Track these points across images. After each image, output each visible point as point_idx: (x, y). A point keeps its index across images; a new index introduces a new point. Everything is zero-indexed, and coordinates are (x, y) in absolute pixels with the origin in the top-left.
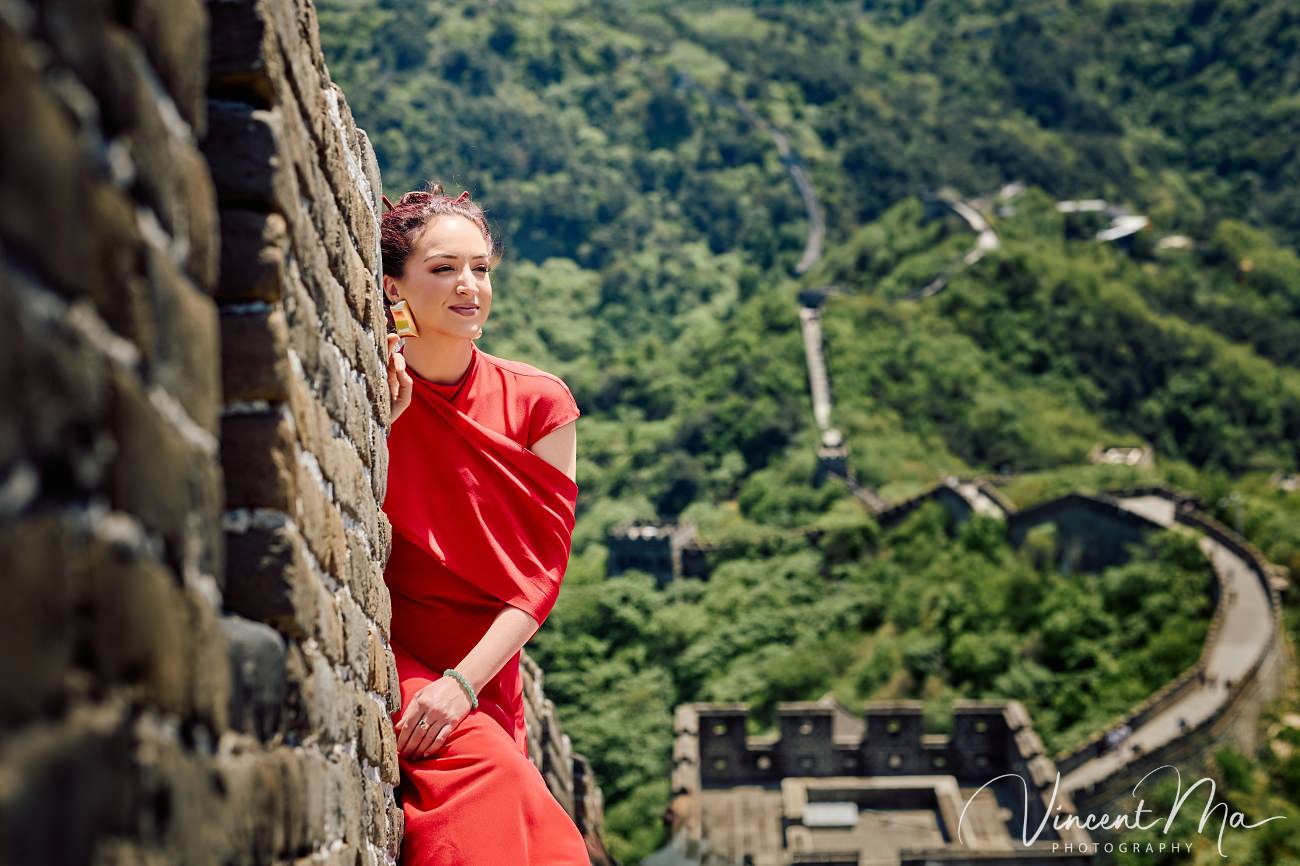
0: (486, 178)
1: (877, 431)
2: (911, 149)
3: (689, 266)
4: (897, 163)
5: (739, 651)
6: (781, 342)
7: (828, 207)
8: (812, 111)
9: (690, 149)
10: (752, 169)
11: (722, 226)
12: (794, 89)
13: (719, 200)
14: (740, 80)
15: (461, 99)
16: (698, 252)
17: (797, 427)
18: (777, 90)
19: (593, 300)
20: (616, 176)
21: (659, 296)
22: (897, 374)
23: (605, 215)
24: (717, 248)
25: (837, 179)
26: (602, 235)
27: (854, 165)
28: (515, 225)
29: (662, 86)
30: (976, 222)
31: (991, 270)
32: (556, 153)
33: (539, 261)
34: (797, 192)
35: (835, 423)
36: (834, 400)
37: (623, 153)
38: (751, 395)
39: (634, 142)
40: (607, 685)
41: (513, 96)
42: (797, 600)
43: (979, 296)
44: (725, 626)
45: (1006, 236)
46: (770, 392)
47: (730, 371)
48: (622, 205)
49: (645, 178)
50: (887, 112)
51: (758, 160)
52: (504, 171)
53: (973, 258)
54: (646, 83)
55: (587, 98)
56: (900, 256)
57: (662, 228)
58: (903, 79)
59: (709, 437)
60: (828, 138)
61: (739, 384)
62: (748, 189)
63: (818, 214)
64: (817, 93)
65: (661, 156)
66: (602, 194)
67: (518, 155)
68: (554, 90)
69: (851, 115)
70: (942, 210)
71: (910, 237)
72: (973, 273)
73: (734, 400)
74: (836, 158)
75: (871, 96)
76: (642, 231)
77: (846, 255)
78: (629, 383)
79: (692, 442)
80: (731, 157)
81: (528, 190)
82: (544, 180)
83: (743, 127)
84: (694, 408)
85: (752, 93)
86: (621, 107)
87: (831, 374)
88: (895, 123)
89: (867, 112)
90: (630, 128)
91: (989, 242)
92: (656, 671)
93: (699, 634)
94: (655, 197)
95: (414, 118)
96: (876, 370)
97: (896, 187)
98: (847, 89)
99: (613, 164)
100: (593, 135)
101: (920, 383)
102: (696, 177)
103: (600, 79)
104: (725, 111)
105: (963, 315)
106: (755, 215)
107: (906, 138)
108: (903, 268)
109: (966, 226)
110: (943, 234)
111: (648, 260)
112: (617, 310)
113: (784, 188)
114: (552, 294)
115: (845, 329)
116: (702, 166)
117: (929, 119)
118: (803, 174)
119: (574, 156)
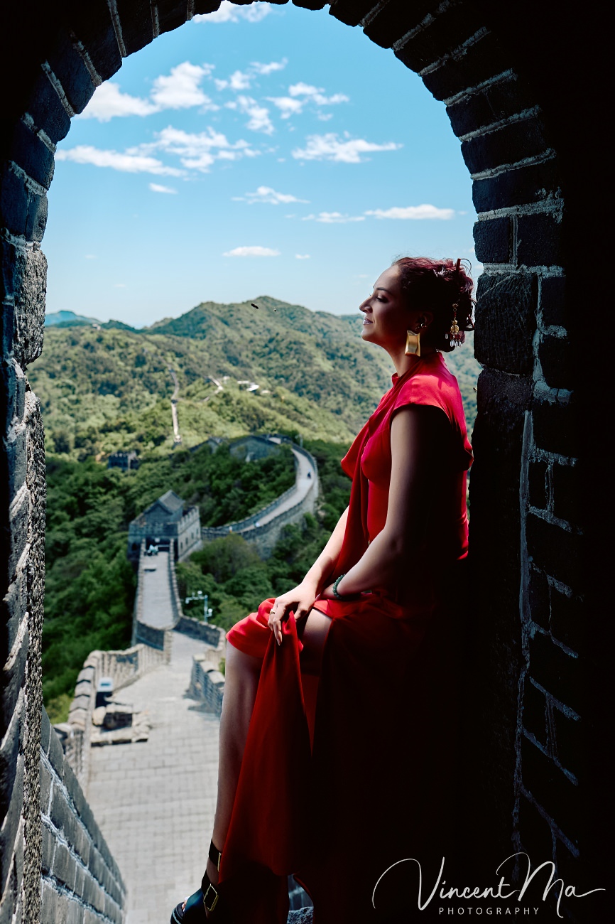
0: (92, 374)
1: (190, 436)
2: (201, 369)
3: (144, 397)
4: (198, 372)
5: (146, 490)
6: (166, 412)
7: (179, 382)
8: (177, 359)
9: (146, 368)
10: (161, 373)
11: (153, 387)
12: (173, 354)
13: (152, 381)
14: (160, 351)
15: (87, 352)
16: (146, 394)
17: (169, 435)
18: (169, 354)
19: (118, 405)
20: (126, 374)
21: (135, 405)
22: (196, 421)
23: (123, 384)
24: (151, 393)
25: (183, 376)
26: (122, 389)
27: (187, 373)
28: (99, 385)
29: (140, 352)
30: (217, 383)
31: (221, 395)
32: (111, 368)
33: (104, 395)
34: (172, 379)
35: (179, 433)
36: (179, 427)
37: (129, 368)
38: (157, 426)
39: (132, 365)
40: (104, 502)
41: (101, 353)
42: (164, 474)
43: (218, 402)
44: (142, 483)
45: (225, 387)
46: (162, 425)
47: (152, 420)
48: (127, 381)
49: (134, 375)
50: (195, 360)
51: (163, 371)
52: (97, 372)
53: (216, 392)
54: (136, 351)
55: (120, 355)
56: (198, 392)
57: (137, 387)
58: (200, 354)
59: (145, 437)
60: (181, 366)
61: (154, 423)
62: (160, 378)
63: (177, 384)
64: (179, 355)
65: (139, 369)
66: (123, 378)
67: (101, 368)
68: (112, 352)
69: (187, 361)
70: (209, 381)
71: (201, 387)
72: (217, 396)
73: (152, 427)
74: (183, 371)
75: (192, 356)
76: (132, 388)
77: (184, 393)
78: (124, 423)
79: (140, 439)
80: (156, 370)
81: (102, 377)
82: (107, 374)
83: (160, 363)
84: (142, 430)
85: (162, 354)
86: (129, 357)
87: (178, 421)
88: (198, 363)
89: (191, 360)
90: (131, 362)
91: (221, 388)
92: (120, 498)
93: (134, 485)
94: (136, 380)
95: (74, 358)
96: (191, 420)
97: (197, 377)
98: (186, 354)
99: (126, 371)
100: (121, 364)
101: (202, 423)
102: (147, 375)
103: (124, 350)
104: (155, 358)
105: (214, 407)
106: (161, 384)
107: (200, 366)
108: (199, 394)
109: (215, 384)
110: (209, 386)
111: (133, 395)
112: (124, 408)
113: (169, 378)
114: (107, 404)
115: (183, 409)
116: (149, 372)
117: (206, 362)
118: (174, 375)
119: (116, 369)
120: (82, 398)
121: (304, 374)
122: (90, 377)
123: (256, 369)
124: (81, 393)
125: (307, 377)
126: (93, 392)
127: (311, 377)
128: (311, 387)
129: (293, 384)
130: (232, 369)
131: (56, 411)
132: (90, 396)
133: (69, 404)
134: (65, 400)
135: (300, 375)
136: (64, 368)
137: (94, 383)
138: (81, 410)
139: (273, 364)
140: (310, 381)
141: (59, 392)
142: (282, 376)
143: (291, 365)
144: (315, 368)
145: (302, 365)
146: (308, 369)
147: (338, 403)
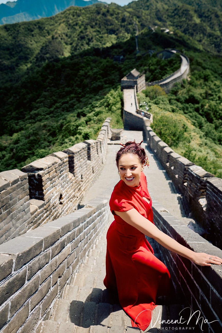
0: (106, 26)
1: (142, 50)
2: (147, 23)
3: (125, 35)
4: (145, 25)
5: (127, 69)
6: (133, 41)
8: (138, 19)
9: (126, 23)
11: (129, 31)
12: (136, 17)
13: (128, 28)
15: (104, 17)
16: (126, 34)
19: (116, 38)
21: (122, 38)
23: (118, 30)
24: (128, 33)
25: (140, 26)
26: (117, 32)
27: (141, 25)
28: (109, 31)
29: (123, 16)
31: (154, 34)
32: (113, 23)
33: (111, 35)
34: (136, 28)
35: (138, 49)
36: (138, 47)
37: (119, 23)
38: (130, 47)
40: (113, 73)
41: (109, 17)
42: (133, 64)
43: (153, 37)
44: (125, 67)
45: (156, 31)
46: (132, 46)
49: (121, 26)
51: (132, 24)
52: (108, 25)
55: (116, 18)
57: (123, 31)
58: (146, 17)
60: (139, 22)
61: (129, 45)
62: (131, 27)
63: (138, 30)
64: (138, 17)
65: (123, 24)
66: (117, 28)
67: (109, 23)
69: (141, 20)
70: (150, 28)
71: (146, 31)
72: (152, 34)
75: (143, 18)
76: (121, 32)
77: (140, 33)
80: (130, 24)
81: (110, 27)
82: (112, 26)
83: (131, 21)
84: (125, 48)
85: (132, 17)
86: (119, 19)
87: (138, 45)
88: (145, 21)
89: (143, 20)
90: (120, 21)
91: (154, 31)
92: (118, 72)
93: (123, 68)
94: (122, 28)
95: (99, 19)
96: (143, 44)
97: (145, 27)
98: (141, 17)
99: (119, 25)
100: (116, 22)
101: (147, 45)
104: (129, 19)
105: (151, 39)
106: (132, 30)
109: (152, 30)
110: (150, 31)
113: (134, 27)
114: (112, 38)
115: (140, 40)
116: (127, 25)
117: (149, 20)
118: (137, 26)
119: (115, 24)
120: (103, 36)
121: (188, 25)
122: (105, 27)
123: (168, 23)
124: (103, 34)
125: (189, 26)
126: (107, 33)
127: (191, 26)
128: (190, 31)
129: (183, 29)
130: (159, 23)
131: (95, 41)
132: (106, 35)
133: (99, 38)
134: (97, 37)
135: (186, 25)
136: (96, 24)
137: (107, 30)
138: (104, 40)
139: (175, 20)
140: (190, 28)
141: (95, 34)
142: (179, 26)
143: (183, 21)
144: (193, 22)
145: (188, 21)
146: (190, 22)
147: (201, 37)
